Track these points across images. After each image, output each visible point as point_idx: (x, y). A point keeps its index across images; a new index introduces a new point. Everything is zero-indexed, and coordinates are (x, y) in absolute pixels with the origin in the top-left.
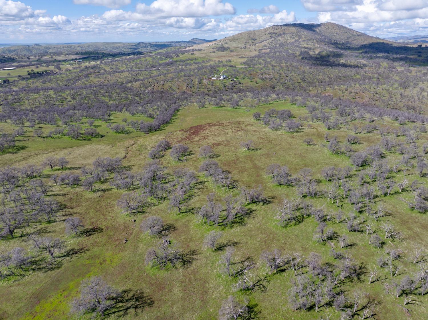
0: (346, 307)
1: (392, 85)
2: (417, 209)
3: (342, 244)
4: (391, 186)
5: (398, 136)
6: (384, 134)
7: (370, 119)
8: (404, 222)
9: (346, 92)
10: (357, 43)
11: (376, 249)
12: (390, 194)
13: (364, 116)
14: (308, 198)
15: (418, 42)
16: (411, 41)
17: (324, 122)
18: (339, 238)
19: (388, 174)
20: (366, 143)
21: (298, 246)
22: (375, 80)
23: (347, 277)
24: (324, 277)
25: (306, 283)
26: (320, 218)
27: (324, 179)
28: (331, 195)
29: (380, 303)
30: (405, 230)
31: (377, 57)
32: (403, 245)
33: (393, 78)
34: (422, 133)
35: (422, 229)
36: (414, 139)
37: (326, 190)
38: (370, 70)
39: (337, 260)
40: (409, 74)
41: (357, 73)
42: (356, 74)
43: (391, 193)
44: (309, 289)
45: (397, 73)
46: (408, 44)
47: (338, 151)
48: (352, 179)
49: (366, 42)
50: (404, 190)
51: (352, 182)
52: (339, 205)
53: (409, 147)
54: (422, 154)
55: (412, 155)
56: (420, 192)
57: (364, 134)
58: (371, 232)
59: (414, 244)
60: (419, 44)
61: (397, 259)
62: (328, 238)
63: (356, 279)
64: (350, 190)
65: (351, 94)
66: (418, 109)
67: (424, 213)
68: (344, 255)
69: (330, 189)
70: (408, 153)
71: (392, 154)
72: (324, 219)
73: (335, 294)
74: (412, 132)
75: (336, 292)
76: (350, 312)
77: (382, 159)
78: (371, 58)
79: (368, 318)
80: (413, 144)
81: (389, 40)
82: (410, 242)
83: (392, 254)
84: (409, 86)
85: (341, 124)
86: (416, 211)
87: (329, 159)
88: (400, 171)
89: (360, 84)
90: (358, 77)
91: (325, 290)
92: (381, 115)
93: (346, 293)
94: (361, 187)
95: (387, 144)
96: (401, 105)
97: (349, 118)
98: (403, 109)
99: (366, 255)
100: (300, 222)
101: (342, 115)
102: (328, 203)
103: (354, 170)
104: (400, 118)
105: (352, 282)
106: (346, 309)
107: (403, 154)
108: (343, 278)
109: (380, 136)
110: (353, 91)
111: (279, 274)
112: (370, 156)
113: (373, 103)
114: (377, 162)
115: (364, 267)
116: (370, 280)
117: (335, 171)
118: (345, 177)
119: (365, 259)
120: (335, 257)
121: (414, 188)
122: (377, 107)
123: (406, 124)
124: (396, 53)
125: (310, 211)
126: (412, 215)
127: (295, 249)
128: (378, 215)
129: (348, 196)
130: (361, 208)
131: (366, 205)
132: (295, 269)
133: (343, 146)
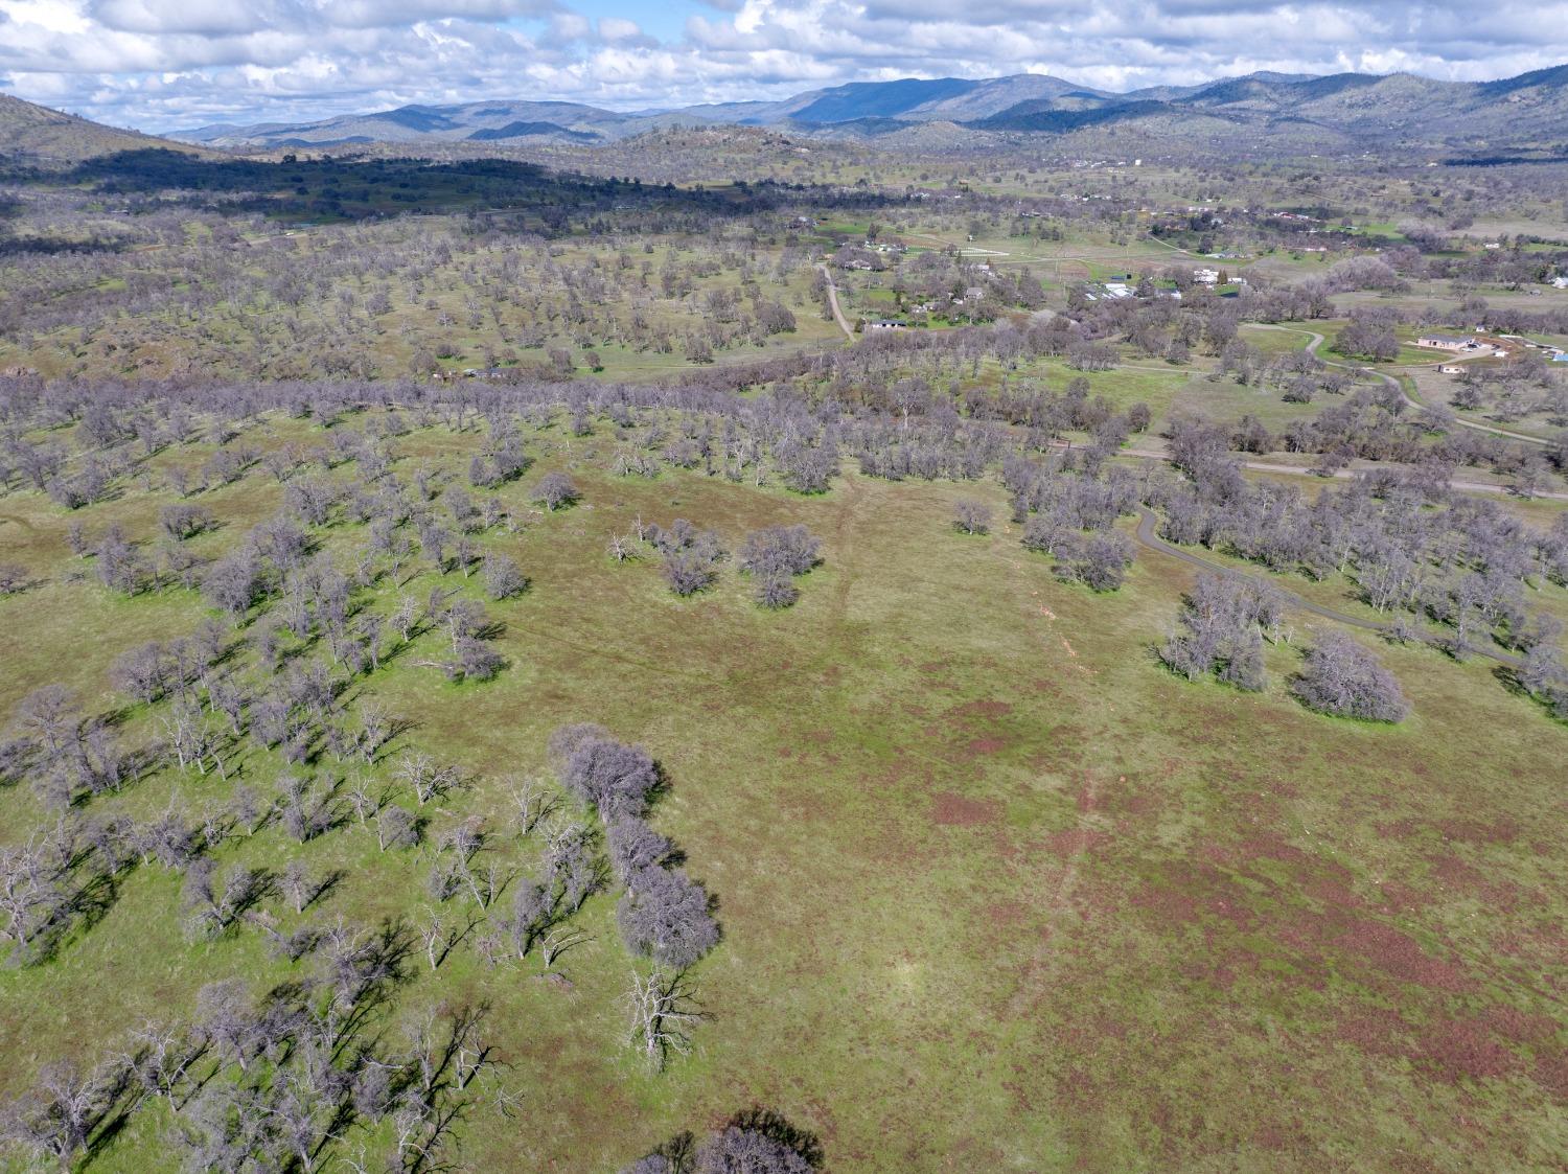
0: (399, 1088)
1: (249, 300)
2: (472, 673)
3: (296, 898)
4: (373, 635)
5: (332, 467)
6: (284, 470)
7: (216, 430)
8: (453, 730)
9: (89, 348)
10: (62, 155)
11: (411, 853)
12: (380, 661)
13: (192, 425)
14: (99, 801)
15: (281, 144)
16: (256, 142)
17: (42, 485)
18: (278, 882)
19: (349, 600)
20: (236, 520)
21: (136, 1000)
22: (183, 288)
23: (360, 994)
24: (285, 1046)
25: (230, 1109)
26: (180, 849)
27: (136, 702)
28: (186, 746)
29: (485, 1008)
30: (465, 751)
31: (159, 205)
32: (477, 799)
33: (244, 273)
34: (400, 439)
35: (506, 724)
36: (384, 463)
37: (158, 740)
38: (154, 256)
39: (303, 959)
40: (290, 255)
41: (106, 271)
42: (104, 277)
43: (382, 656)
44: (250, 1119)
45: (254, 255)
46: (250, 151)
47: (146, 578)
48: (239, 661)
49: (97, 151)
50: (413, 632)
51: (243, 671)
52: (229, 772)
53: (379, 493)
54: (423, 503)
55: (397, 516)
56: (458, 619)
57: (220, 491)
58: (373, 807)
59: (502, 781)
60: (286, 152)
61: (477, 848)
62: (240, 904)
63: (388, 982)
64: (246, 703)
65: (114, 355)
66: (358, 364)
67: (494, 677)
68: (320, 930)
69: (173, 728)
70: (382, 513)
71: (337, 531)
72: (196, 847)
73: (348, 1075)
74: (370, 441)
75: (347, 1064)
76: (417, 1097)
77: (310, 559)
78: (137, 210)
79: (473, 1074)
80: (385, 480)
81: (180, 140)
82: (490, 781)
83: (456, 841)
84: (305, 293)
85: (116, 474)
86: (470, 680)
87: (124, 619)
88: (379, 577)
89: (133, 313)
90: (114, 284)
91: (307, 1085)
92: (249, 411)
93: (379, 1045)
94: (280, 676)
95: (308, 500)
96: (302, 361)
97: (139, 448)
98: (314, 374)
99: (388, 890)
100: (105, 905)
101: (108, 442)
102: (184, 782)
103: (231, 628)
104: (315, 406)
105: (381, 999)
106: (401, 1097)
107: (367, 519)
108: (349, 1006)
109: (274, 484)
110: (116, 341)
111: (103, 1153)
112: (267, 562)
113: (208, 370)
114: (299, 571)
115: (399, 929)
116: (432, 958)
117: (163, 658)
118: (211, 664)
119: (390, 901)
120: (293, 953)
121: (440, 614)
122: (227, 383)
123: (341, 421)
124: (225, 186)
125: (129, 844)
126: (465, 698)
127: (131, 1016)
128: (371, 744)
129: (246, 725)
130: (308, 747)
131: (319, 729)
132: (164, 1090)
133: (158, 554)
